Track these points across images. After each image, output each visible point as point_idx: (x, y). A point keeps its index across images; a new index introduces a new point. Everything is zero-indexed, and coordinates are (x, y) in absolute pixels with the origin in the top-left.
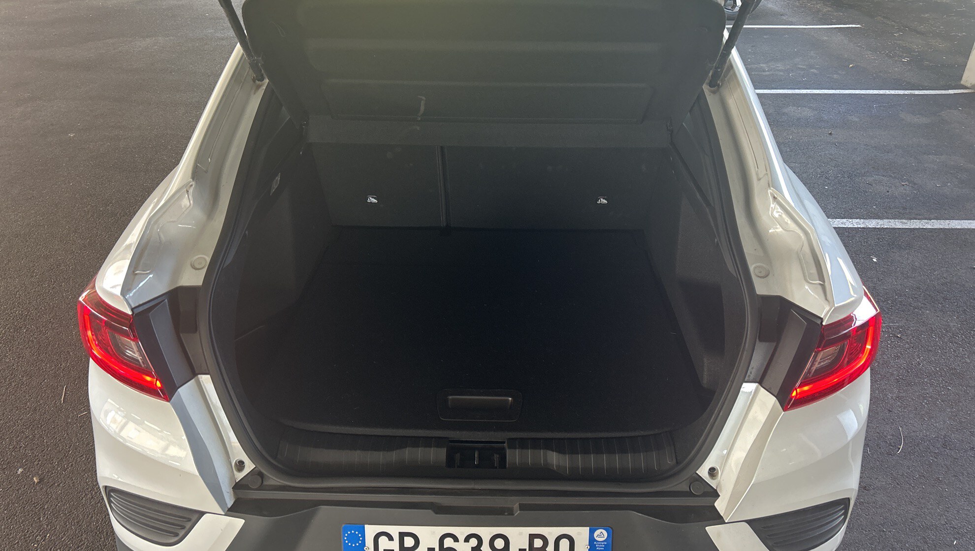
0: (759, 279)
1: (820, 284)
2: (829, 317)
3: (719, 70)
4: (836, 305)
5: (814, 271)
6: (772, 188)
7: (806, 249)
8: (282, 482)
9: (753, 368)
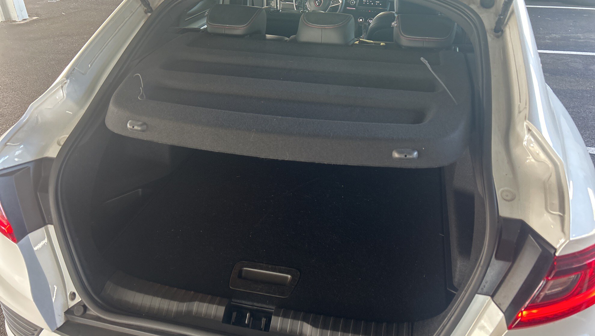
0: (505, 201)
1: (560, 215)
2: (563, 249)
3: (502, 17)
4: (571, 239)
5: (556, 202)
6: (527, 121)
7: (553, 179)
8: (96, 313)
9: (486, 282)
